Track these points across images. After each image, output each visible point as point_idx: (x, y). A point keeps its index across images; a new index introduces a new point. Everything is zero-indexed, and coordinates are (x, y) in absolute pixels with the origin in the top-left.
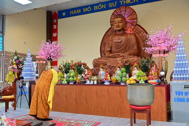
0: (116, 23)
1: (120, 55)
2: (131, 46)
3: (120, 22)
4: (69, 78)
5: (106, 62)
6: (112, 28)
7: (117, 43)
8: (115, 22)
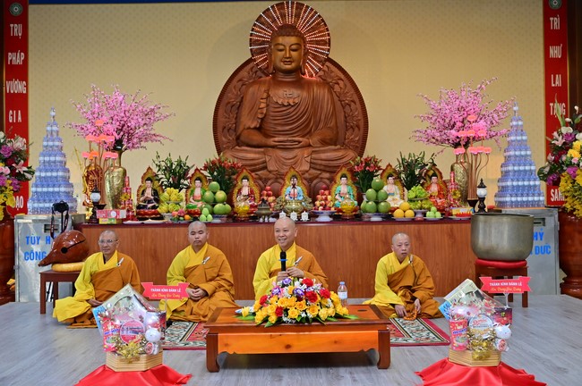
0: (281, 50)
1: (300, 142)
2: (323, 117)
3: (294, 47)
4: (213, 206)
5: (265, 162)
6: (255, 60)
7: (284, 109)
8: (281, 47)
